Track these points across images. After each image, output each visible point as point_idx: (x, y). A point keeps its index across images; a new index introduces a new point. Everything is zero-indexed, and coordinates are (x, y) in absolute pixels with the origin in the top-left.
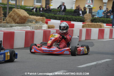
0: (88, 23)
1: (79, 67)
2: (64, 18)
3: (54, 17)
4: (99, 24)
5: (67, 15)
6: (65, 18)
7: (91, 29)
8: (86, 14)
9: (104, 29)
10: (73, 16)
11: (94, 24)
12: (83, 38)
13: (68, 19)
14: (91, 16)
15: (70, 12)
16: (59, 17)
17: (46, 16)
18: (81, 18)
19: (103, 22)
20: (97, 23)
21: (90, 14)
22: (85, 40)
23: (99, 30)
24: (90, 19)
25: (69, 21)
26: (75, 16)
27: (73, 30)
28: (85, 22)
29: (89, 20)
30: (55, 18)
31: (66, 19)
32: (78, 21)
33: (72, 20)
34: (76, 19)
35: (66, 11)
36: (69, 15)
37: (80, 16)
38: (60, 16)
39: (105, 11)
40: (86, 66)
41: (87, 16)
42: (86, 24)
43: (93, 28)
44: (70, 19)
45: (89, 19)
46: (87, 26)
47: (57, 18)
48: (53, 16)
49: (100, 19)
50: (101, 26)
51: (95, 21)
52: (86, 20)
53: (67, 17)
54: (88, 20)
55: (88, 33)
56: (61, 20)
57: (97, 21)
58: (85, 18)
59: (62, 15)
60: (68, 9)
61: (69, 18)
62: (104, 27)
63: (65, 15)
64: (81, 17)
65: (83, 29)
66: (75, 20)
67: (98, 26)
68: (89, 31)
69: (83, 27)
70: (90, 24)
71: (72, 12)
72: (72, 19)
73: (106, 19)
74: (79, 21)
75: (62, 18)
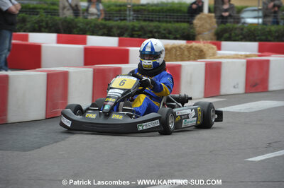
2: (133, 29)
3: (104, 28)
6: (136, 29)
8: (199, 16)
13: (145, 34)
14: (214, 20)
16: (119, 27)
17: (79, 25)
18: (184, 29)
24: (213, 31)
30: (108, 33)
31: (140, 33)
33: (157, 35)
34: (170, 33)
38: (123, 23)
41: (205, 21)
44: (151, 32)
45: (209, 30)
47: (114, 30)
48: (102, 24)
51: (227, 35)
52: (199, 34)
53: (142, 28)
54: (207, 33)
56: (126, 35)
57: (233, 34)
58: (197, 29)
61: (149, 29)
64: (186, 25)
66: (167, 35)
72: (159, 32)
74: (178, 36)
75: (127, 30)
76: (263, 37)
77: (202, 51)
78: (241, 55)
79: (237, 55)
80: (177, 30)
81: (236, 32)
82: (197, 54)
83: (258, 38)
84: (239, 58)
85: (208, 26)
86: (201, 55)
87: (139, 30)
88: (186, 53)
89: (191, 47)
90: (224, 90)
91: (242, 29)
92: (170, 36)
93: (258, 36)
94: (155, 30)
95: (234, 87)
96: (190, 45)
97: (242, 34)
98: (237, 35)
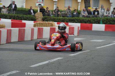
0: (39, 22)
1: (32, 66)
2: (14, 17)
3: (4, 16)
4: (51, 23)
5: (18, 14)
7: (43, 28)
8: (37, 13)
9: (55, 28)
10: (24, 15)
11: (46, 23)
12: (35, 37)
13: (19, 18)
14: (42, 15)
15: (21, 10)
16: (10, 16)
19: (54, 20)
20: (49, 22)
21: (41, 13)
22: (37, 39)
23: (51, 28)
24: (42, 18)
25: (20, 20)
26: (26, 15)
27: (24, 30)
28: (36, 21)
29: (40, 19)
30: (6, 18)
31: (17, 18)
32: (29, 20)
34: (27, 18)
35: (17, 10)
36: (20, 14)
37: (32, 14)
38: (11, 14)
39: (56, 10)
40: (39, 65)
41: (39, 15)
42: (38, 23)
43: (45, 27)
44: (21, 18)
46: (38, 24)
47: (8, 17)
49: (51, 18)
50: (52, 25)
51: (46, 19)
52: (37, 19)
55: (40, 32)
58: (37, 17)
59: (13, 14)
60: (18, 8)
61: (20, 17)
62: (55, 26)
63: (16, 14)
64: (32, 16)
65: (34, 28)
67: (49, 24)
68: (41, 30)
69: (35, 26)
70: (41, 23)
71: (22, 11)
72: (24, 18)
73: (56, 17)
75: (12, 17)
76: (58, 21)
80: (29, 17)
81: (49, 19)
85: (40, 16)
87: (17, 17)
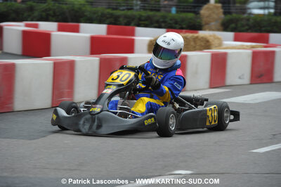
2: (140, 19)
3: (111, 17)
6: (143, 18)
8: (206, 6)
13: (152, 23)
14: (221, 10)
16: (126, 17)
17: (86, 14)
18: (191, 19)
21: (220, 5)
24: (220, 21)
29: (215, 25)
31: (146, 22)
33: (163, 25)
34: (176, 23)
41: (212, 12)
44: (157, 22)
45: (216, 20)
47: (121, 19)
48: (109, 13)
51: (233, 25)
52: (207, 24)
53: (148, 18)
54: (213, 23)
56: (132, 24)
57: (239, 25)
58: (204, 19)
61: (156, 18)
66: (174, 25)
72: (164, 22)
74: (184, 26)
75: (133, 19)
76: (269, 28)
77: (208, 41)
78: (247, 46)
79: (243, 46)
80: (183, 20)
81: (243, 22)
82: (203, 44)
83: (263, 29)
84: (244, 49)
85: (215, 16)
86: (206, 45)
87: (146, 20)
88: (192, 43)
89: (197, 37)
90: (229, 81)
91: (248, 20)
92: (177, 26)
93: (264, 27)
94: (161, 20)
95: (240, 78)
96: (196, 35)
97: (247, 25)
98: (243, 26)
